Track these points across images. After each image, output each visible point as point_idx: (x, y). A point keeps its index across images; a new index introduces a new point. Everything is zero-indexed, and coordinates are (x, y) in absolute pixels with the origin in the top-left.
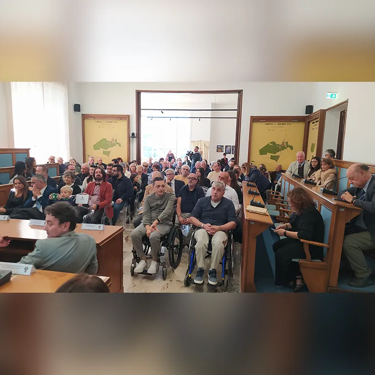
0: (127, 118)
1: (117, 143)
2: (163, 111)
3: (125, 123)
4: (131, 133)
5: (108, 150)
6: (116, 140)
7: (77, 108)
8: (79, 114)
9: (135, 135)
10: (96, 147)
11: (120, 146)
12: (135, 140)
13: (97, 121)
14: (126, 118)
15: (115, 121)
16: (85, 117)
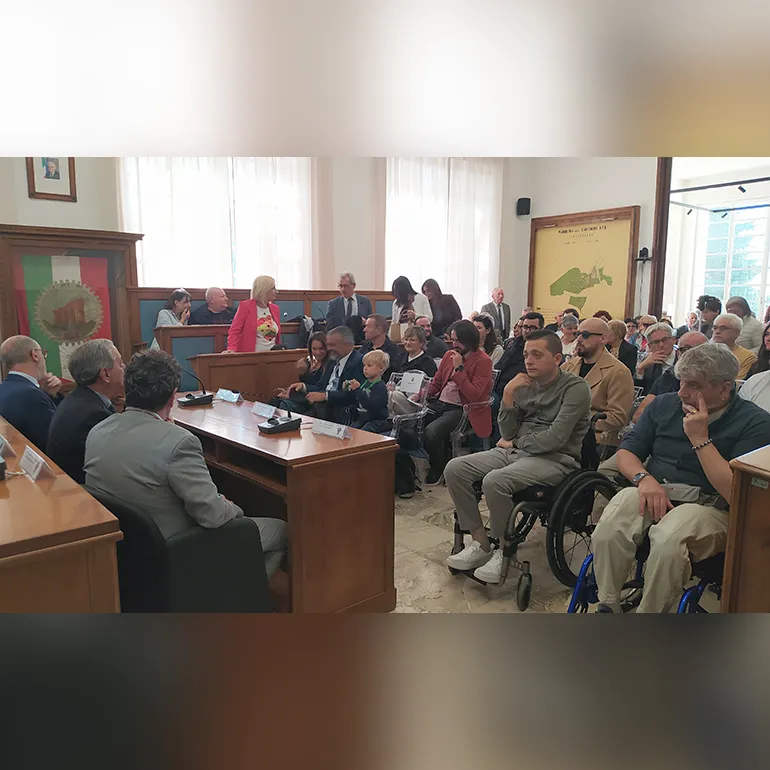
0: (633, 213)
1: (603, 277)
2: (743, 186)
3: (626, 226)
4: (640, 248)
5: (581, 295)
6: (601, 270)
7: (523, 207)
8: (527, 220)
9: (650, 255)
10: (555, 290)
11: (610, 283)
12: (648, 266)
13: (561, 230)
14: (629, 214)
15: (602, 225)
16: (538, 225)
